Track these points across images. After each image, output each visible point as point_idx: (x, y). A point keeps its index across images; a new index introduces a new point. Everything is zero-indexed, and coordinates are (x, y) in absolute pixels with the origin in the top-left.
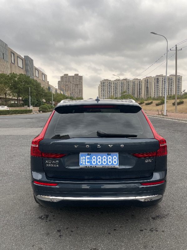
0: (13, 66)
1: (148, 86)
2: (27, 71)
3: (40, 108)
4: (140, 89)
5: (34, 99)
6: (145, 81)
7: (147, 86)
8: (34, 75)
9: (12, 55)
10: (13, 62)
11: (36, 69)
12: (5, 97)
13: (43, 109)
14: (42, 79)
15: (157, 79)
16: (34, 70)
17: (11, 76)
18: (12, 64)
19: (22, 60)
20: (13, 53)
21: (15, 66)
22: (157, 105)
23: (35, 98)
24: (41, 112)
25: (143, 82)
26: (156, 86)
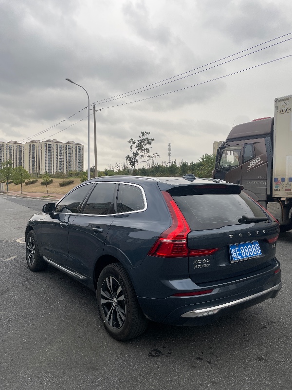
1: (35, 156)
4: (20, 159)
6: (30, 146)
7: (33, 155)
15: (49, 146)
22: (62, 185)
25: (27, 147)
26: (47, 156)
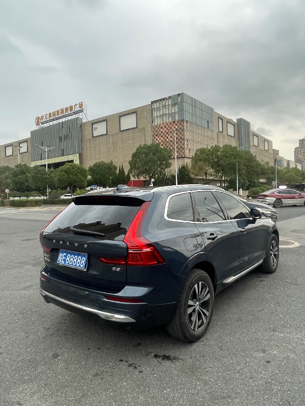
0: (221, 136)
2: (239, 139)
3: (249, 193)
5: (244, 179)
8: (252, 144)
9: (220, 121)
10: (221, 130)
11: (254, 135)
12: (205, 178)
13: (254, 193)
14: (263, 149)
16: (251, 137)
17: (213, 150)
18: (219, 133)
19: (234, 125)
20: (220, 118)
21: (224, 136)
23: (246, 178)
24: (250, 198)
